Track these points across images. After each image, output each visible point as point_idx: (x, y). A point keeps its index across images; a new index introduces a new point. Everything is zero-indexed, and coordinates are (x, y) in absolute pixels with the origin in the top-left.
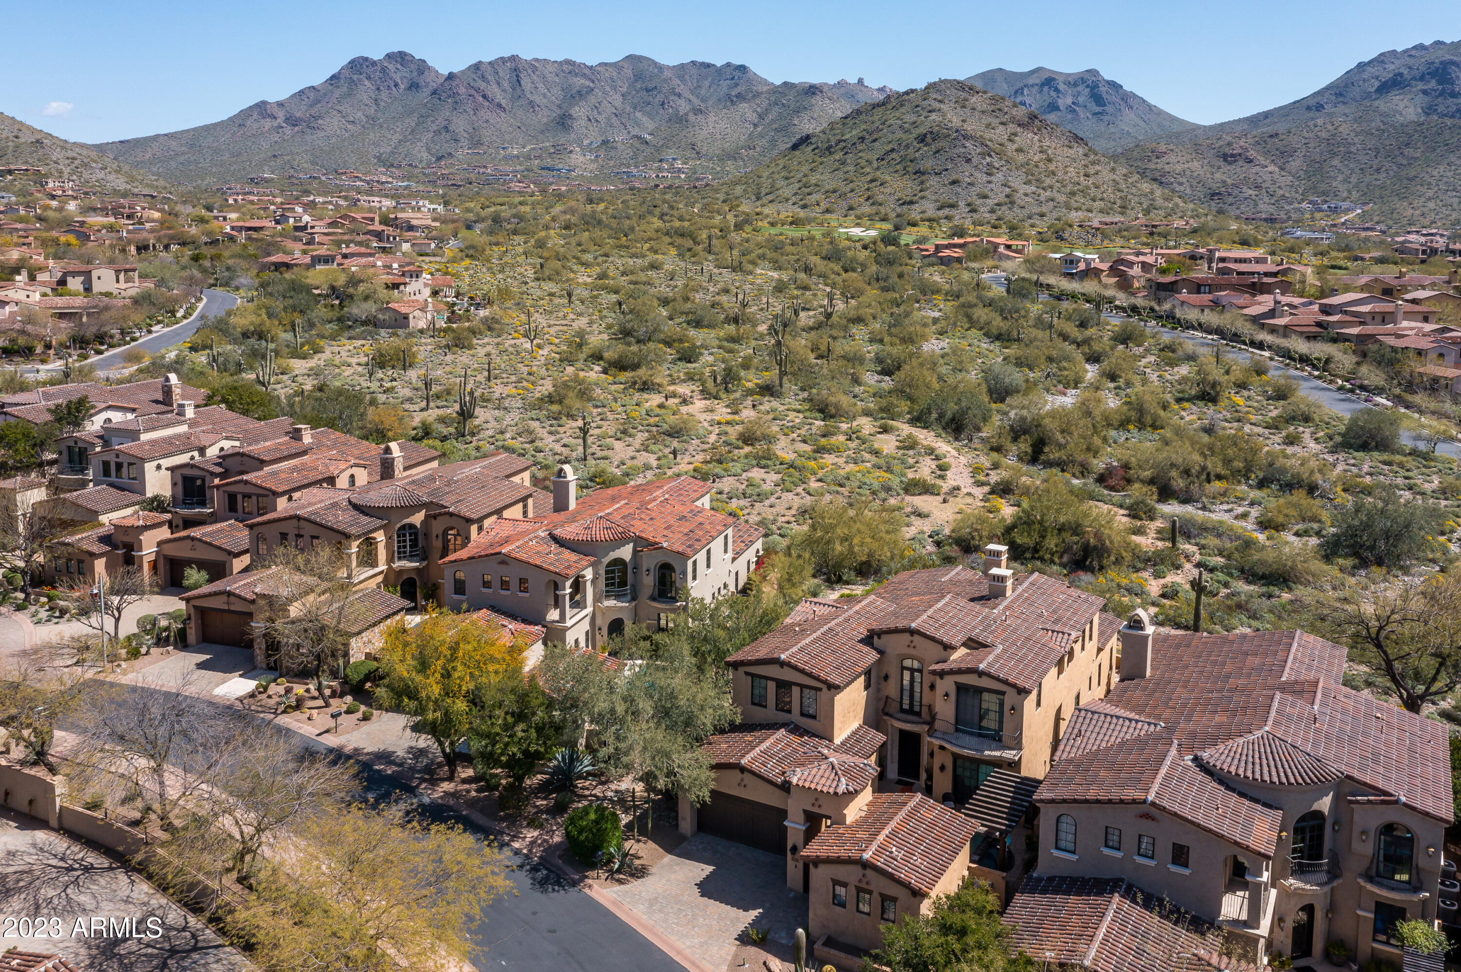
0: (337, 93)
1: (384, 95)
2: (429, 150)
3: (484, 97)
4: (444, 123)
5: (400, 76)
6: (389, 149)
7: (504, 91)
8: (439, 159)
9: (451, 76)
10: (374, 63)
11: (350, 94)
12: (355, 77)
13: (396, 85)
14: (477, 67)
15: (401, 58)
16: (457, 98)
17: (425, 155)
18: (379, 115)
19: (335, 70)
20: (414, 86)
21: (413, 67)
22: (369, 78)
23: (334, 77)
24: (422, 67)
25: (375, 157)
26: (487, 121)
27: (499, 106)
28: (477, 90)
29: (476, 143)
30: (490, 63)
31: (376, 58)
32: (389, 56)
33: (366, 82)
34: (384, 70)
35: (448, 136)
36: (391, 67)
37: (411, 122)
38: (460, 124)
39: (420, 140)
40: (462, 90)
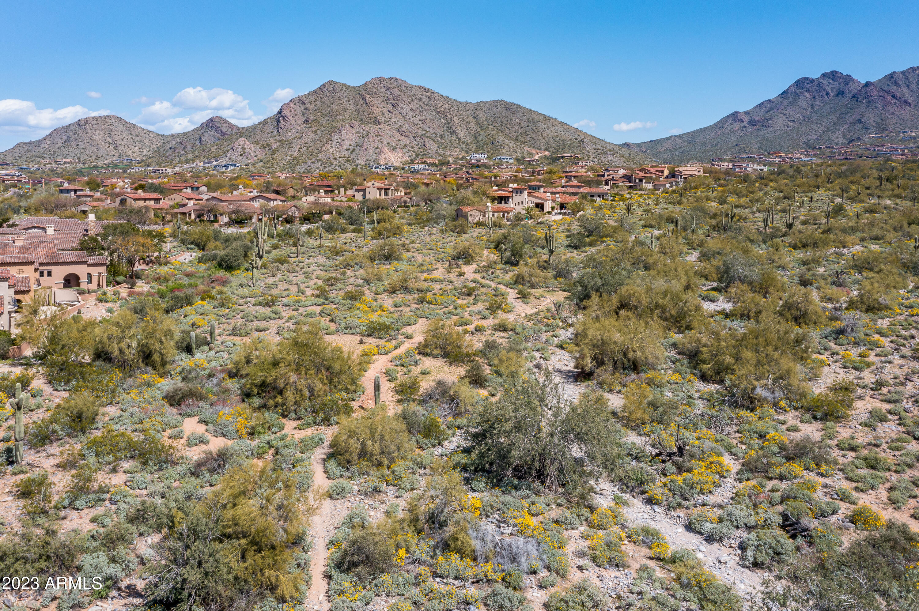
0: (785, 103)
1: (818, 102)
2: (844, 136)
3: (893, 96)
4: (859, 117)
5: (831, 87)
6: (815, 137)
7: (912, 91)
8: (851, 142)
9: (868, 84)
10: (812, 81)
11: (793, 103)
12: (798, 91)
13: (827, 94)
14: (891, 76)
15: (833, 75)
16: (870, 99)
17: (841, 140)
18: (813, 114)
19: (785, 88)
20: (841, 93)
21: (841, 80)
22: (808, 91)
23: (784, 92)
24: (848, 79)
25: (804, 143)
26: (893, 114)
27: (906, 102)
28: (888, 92)
29: (882, 128)
30: (902, 72)
31: (814, 77)
32: (824, 75)
33: (806, 94)
34: (819, 85)
35: (860, 126)
36: (825, 82)
37: (834, 118)
38: (871, 117)
39: (839, 130)
40: (875, 93)
